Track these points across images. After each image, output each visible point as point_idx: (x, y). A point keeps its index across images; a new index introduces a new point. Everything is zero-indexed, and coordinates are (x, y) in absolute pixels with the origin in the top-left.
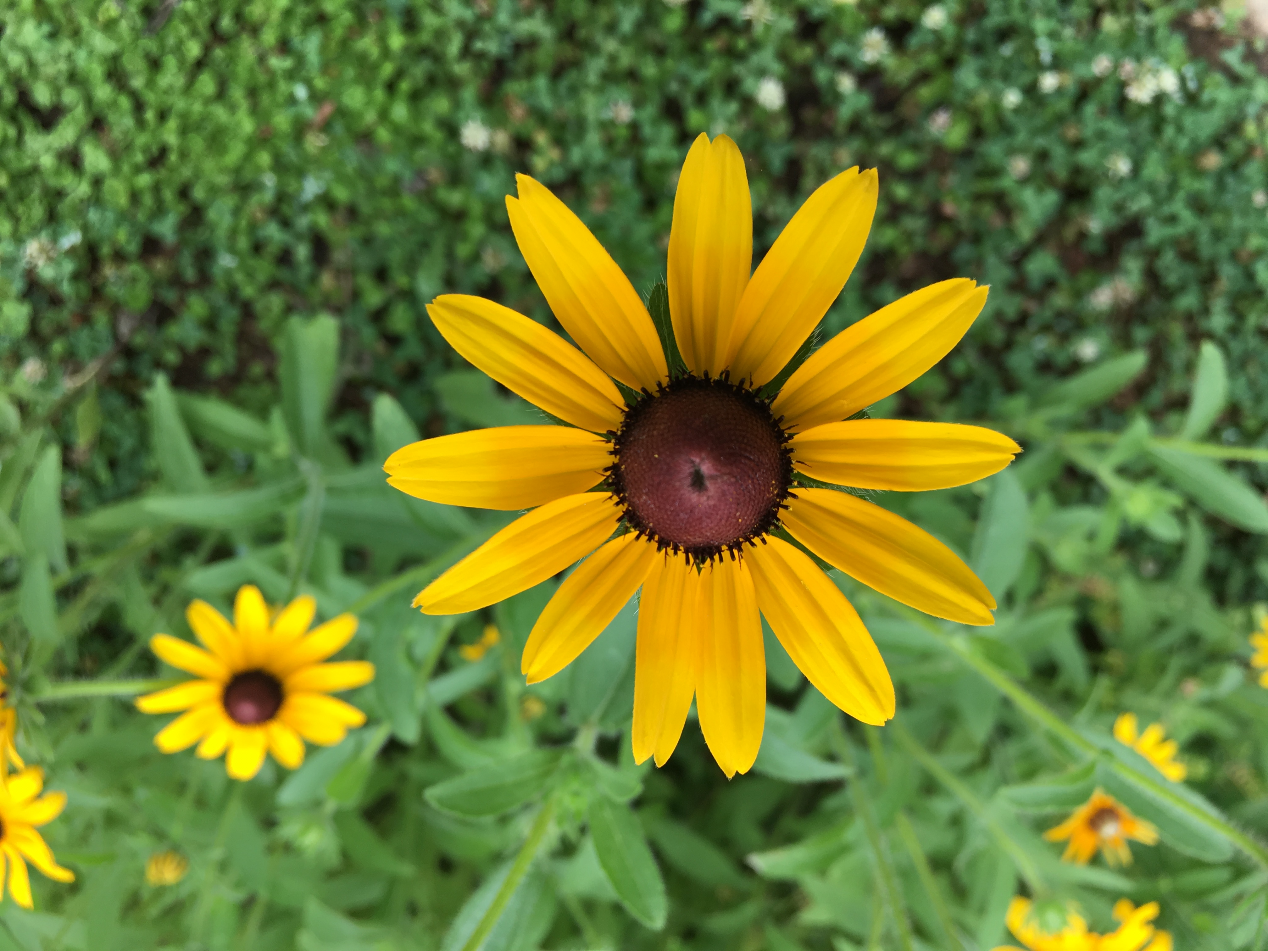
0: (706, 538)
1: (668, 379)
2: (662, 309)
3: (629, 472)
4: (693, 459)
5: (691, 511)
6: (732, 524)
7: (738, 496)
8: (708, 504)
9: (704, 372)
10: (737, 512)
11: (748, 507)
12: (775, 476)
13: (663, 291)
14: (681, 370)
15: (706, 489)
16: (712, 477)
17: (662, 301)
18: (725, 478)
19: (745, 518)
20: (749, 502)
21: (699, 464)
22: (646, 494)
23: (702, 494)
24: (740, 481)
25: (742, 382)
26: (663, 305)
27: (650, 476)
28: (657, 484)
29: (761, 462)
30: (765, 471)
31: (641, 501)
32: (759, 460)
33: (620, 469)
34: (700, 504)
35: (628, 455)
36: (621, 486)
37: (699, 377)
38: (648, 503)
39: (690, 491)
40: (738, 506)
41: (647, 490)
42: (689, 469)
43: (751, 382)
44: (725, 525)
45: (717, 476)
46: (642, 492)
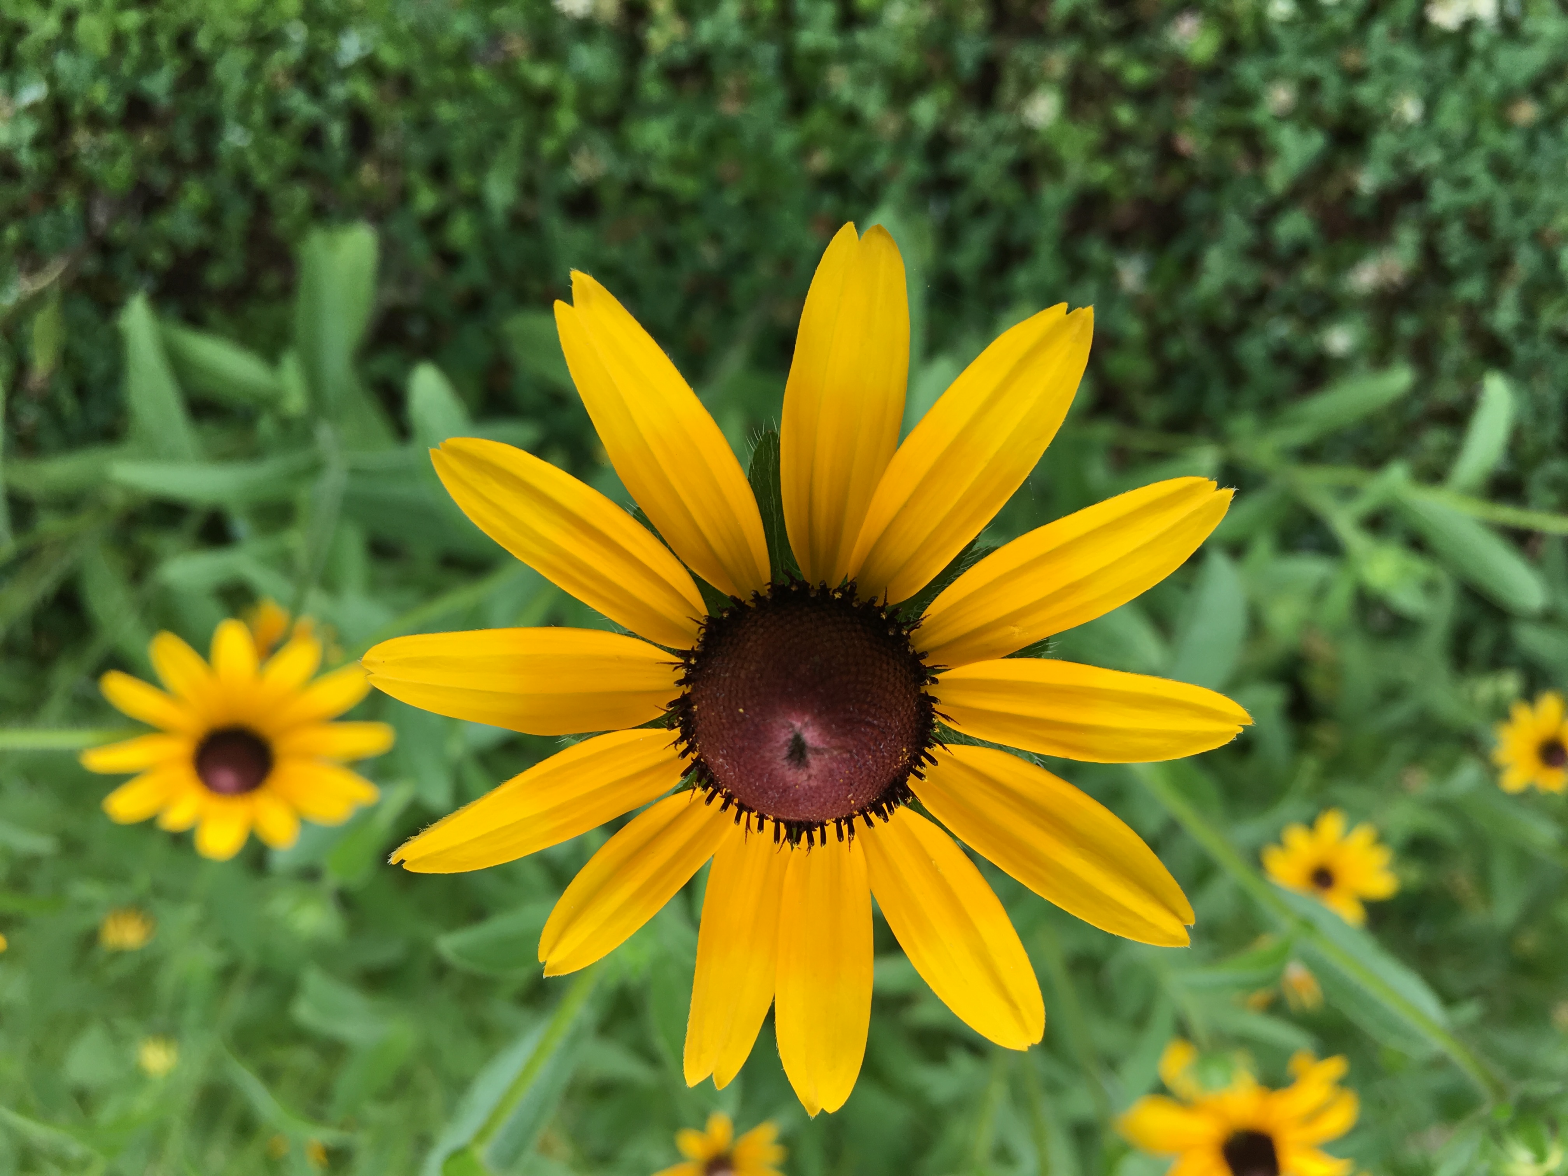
0: (804, 817)
1: (769, 587)
3: (702, 715)
4: (794, 722)
5: (785, 791)
6: (841, 806)
7: (851, 776)
8: (809, 785)
9: (821, 582)
10: (850, 794)
11: (865, 786)
13: (775, 443)
14: (790, 573)
15: (807, 765)
16: (817, 751)
17: (771, 458)
18: (835, 753)
19: (860, 798)
20: (867, 780)
21: (801, 729)
23: (801, 771)
25: (873, 601)
26: (773, 465)
27: (731, 736)
28: (739, 748)
29: (889, 726)
30: (893, 737)
31: (717, 762)
32: (886, 724)
33: (691, 706)
34: (797, 784)
35: (704, 694)
36: (691, 729)
37: (813, 588)
38: (726, 768)
39: (784, 766)
40: (852, 787)
41: (725, 752)
42: (786, 735)
43: (885, 600)
44: (831, 807)
45: (823, 749)
46: (719, 753)
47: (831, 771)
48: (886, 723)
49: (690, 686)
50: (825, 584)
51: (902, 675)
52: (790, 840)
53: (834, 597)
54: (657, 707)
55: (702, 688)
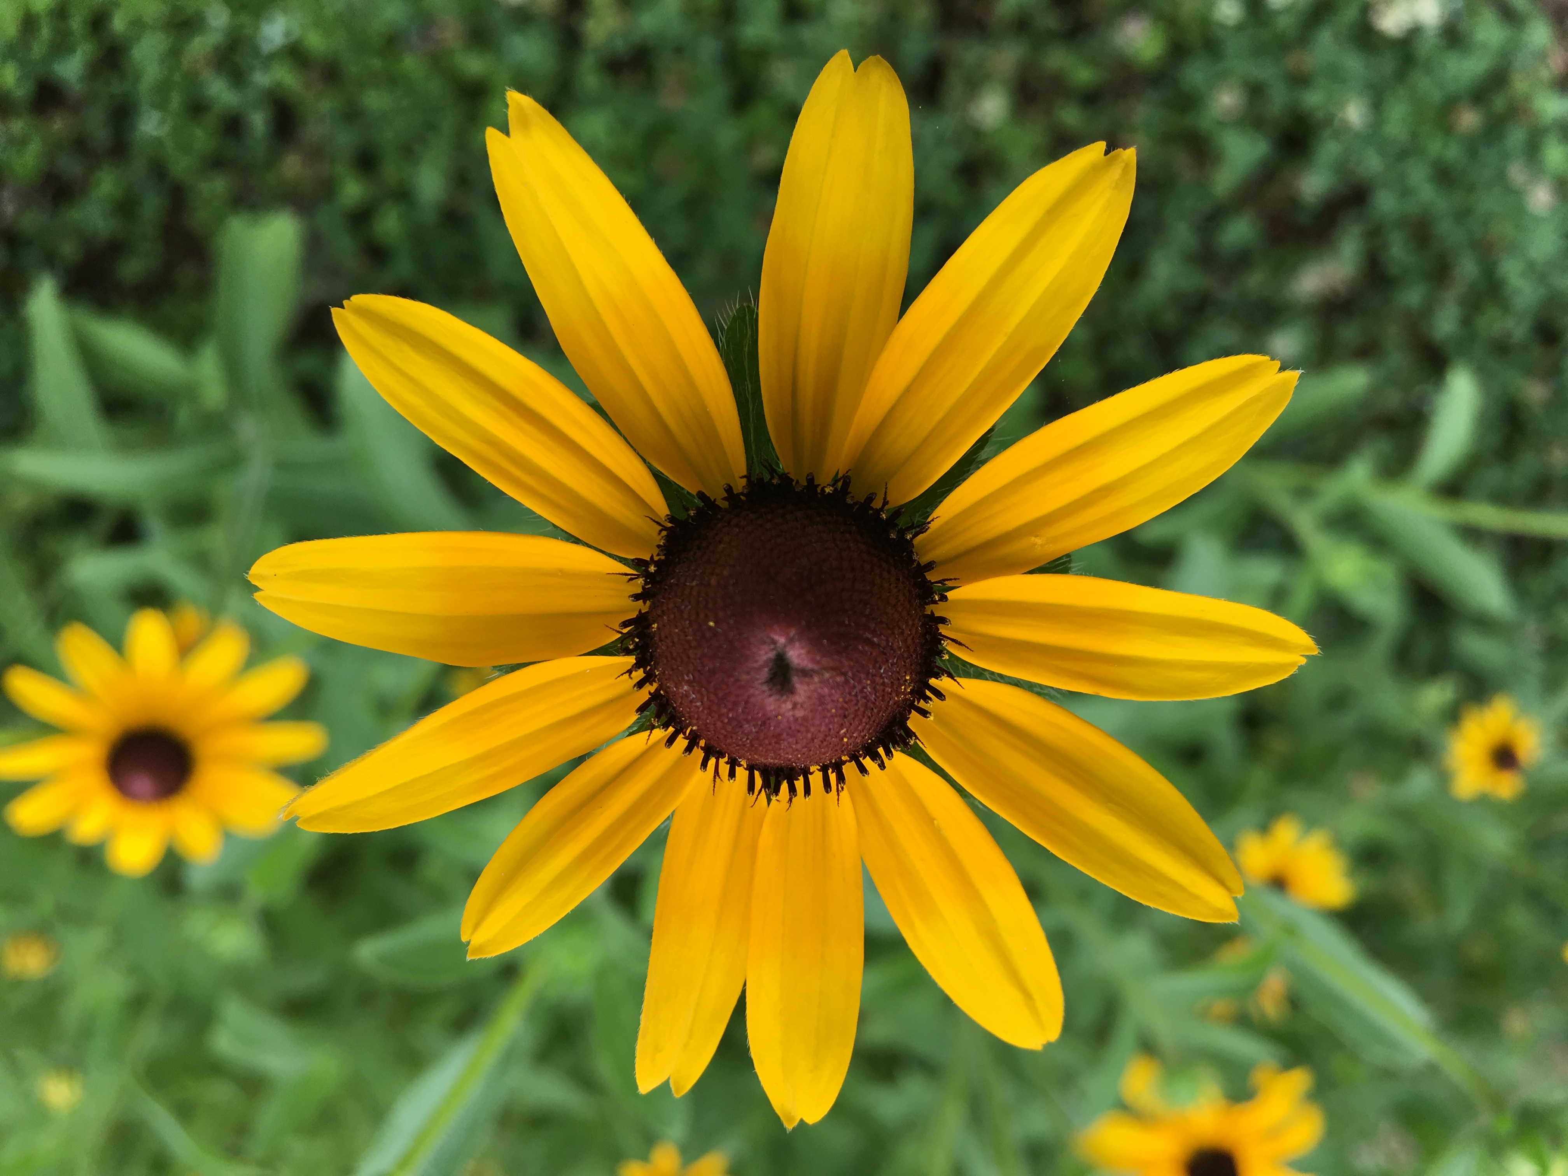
0: (786, 759)
1: (744, 482)
2: (747, 349)
3: (663, 636)
4: (776, 637)
5: (764, 723)
6: (831, 746)
7: (846, 705)
8: (793, 716)
9: (808, 475)
10: (842, 729)
11: (861, 720)
12: (911, 665)
13: (751, 319)
14: (767, 465)
15: (792, 691)
16: (805, 673)
17: (747, 335)
18: (827, 675)
19: (854, 735)
20: (864, 712)
21: (785, 646)
22: (689, 683)
23: (784, 698)
24: (852, 682)
25: (870, 499)
26: (749, 344)
27: (698, 656)
28: (709, 671)
29: (891, 646)
30: (895, 661)
31: (680, 690)
32: (888, 644)
33: (649, 626)
34: (779, 714)
35: (665, 608)
36: (649, 654)
37: (797, 482)
38: (691, 698)
39: (764, 691)
40: (845, 719)
41: (691, 676)
42: (766, 653)
43: (885, 498)
44: (820, 746)
45: (812, 670)
46: (683, 678)
47: (821, 700)
48: (887, 641)
49: (648, 603)
50: (813, 477)
51: (905, 587)
52: (767, 790)
53: (825, 492)
54: (607, 626)
55: (663, 602)
